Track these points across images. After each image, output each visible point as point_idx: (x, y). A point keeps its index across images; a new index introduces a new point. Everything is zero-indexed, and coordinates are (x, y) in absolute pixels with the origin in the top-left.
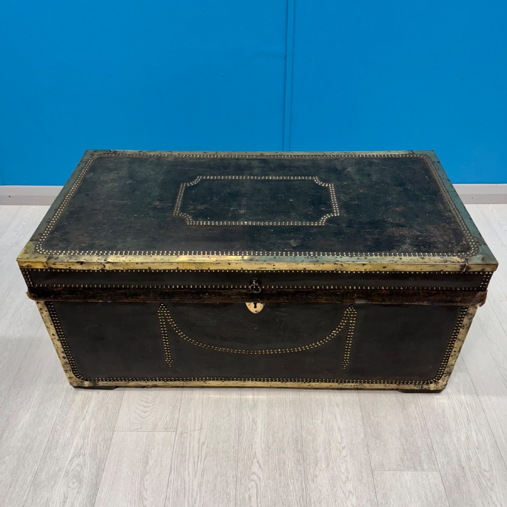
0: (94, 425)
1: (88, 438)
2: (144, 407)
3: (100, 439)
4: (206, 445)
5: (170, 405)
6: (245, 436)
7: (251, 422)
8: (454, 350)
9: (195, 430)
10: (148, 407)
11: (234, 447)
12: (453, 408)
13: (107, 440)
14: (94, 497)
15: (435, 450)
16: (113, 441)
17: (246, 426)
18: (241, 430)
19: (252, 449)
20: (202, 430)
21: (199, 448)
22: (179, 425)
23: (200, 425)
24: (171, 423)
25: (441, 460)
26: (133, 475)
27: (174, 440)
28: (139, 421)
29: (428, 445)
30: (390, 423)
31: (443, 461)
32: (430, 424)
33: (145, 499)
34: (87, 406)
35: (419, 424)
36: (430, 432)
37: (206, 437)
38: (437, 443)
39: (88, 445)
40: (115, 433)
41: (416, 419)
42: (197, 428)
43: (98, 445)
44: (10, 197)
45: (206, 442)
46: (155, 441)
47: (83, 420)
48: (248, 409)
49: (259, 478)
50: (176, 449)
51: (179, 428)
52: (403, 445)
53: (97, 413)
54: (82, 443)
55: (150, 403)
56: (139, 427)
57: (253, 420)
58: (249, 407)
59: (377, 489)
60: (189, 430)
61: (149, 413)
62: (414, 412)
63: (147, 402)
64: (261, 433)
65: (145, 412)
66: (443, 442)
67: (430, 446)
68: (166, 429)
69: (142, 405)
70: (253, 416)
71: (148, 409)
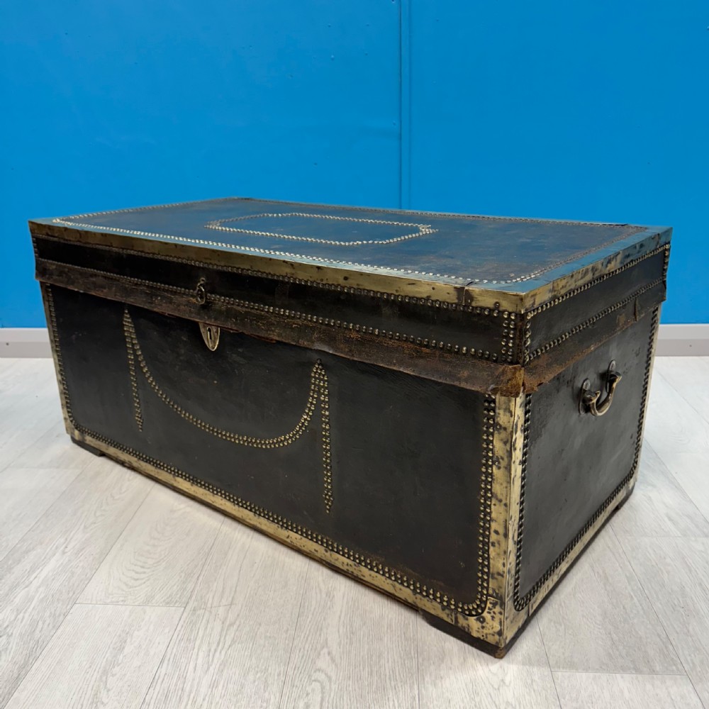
0: (43, 596)
1: (25, 613)
2: (137, 573)
3: (47, 614)
4: (235, 627)
5: (182, 572)
6: (310, 616)
7: (324, 596)
9: (219, 606)
10: (145, 573)
11: (287, 630)
12: (700, 584)
13: (60, 615)
14: (7, 696)
15: (674, 643)
16: (69, 617)
17: (314, 603)
18: (304, 607)
19: (320, 635)
20: (233, 606)
21: (222, 630)
22: (194, 598)
23: (230, 599)
24: (178, 596)
25: (689, 658)
26: (90, 667)
27: (178, 619)
28: (123, 591)
29: (659, 636)
30: (583, 603)
31: (692, 660)
32: (660, 606)
33: (103, 703)
34: (40, 570)
35: (638, 604)
36: (660, 616)
37: (238, 615)
38: (678, 633)
39: (21, 622)
40: (76, 606)
41: (632, 597)
42: (224, 602)
43: (40, 623)
44: (7, 344)
45: (237, 623)
46: (143, 619)
47: (26, 587)
49: (330, 678)
50: (180, 631)
51: (191, 603)
52: (610, 634)
53: (53, 579)
54: (13, 618)
55: (149, 568)
56: (121, 599)
57: (328, 594)
59: (562, 700)
60: (209, 605)
61: (144, 581)
62: (626, 588)
63: (143, 567)
64: (341, 612)
65: (137, 580)
66: (688, 631)
67: (664, 636)
68: (168, 603)
69: (133, 570)
70: (328, 588)
71: (143, 576)
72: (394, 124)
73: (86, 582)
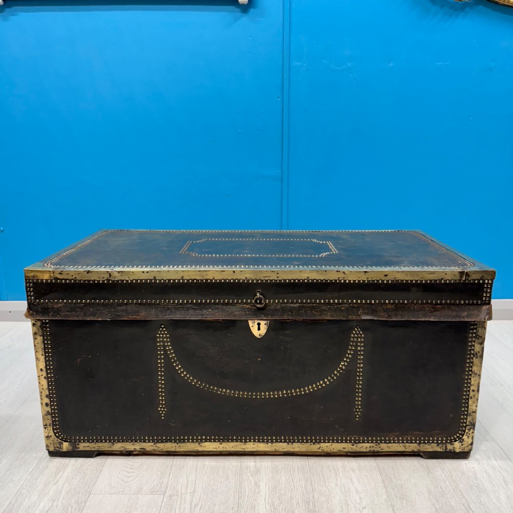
0: (67, 489)
1: (58, 501)
2: (129, 472)
3: (73, 501)
4: (199, 506)
5: (158, 471)
6: (246, 499)
7: (253, 485)
8: (472, 388)
9: (187, 493)
10: (133, 472)
11: (233, 508)
12: (486, 472)
13: (81, 502)
15: (473, 509)
16: (88, 503)
17: (247, 490)
18: (241, 493)
19: (254, 510)
20: (195, 493)
21: (191, 509)
22: (169, 488)
23: (193, 488)
24: (159, 487)
27: (161, 503)
28: (121, 485)
29: (464, 505)
30: (416, 485)
32: (462, 486)
34: (62, 472)
35: (449, 484)
36: (463, 492)
37: (200, 499)
38: (474, 503)
39: (57, 507)
40: (91, 496)
41: (445, 481)
42: (189, 491)
43: (70, 508)
44: (10, 312)
45: (200, 504)
46: (138, 503)
47: (55, 484)
48: (249, 474)
50: (163, 510)
51: (168, 491)
52: (434, 504)
53: (73, 478)
54: (50, 504)
55: (136, 469)
56: (122, 490)
57: (256, 484)
58: (250, 472)
60: (180, 493)
61: (134, 478)
62: (441, 475)
63: (131, 468)
64: (266, 495)
65: (129, 477)
66: (481, 501)
67: (466, 505)
68: (152, 492)
69: (126, 471)
70: (255, 480)
71: (133, 474)
72: (278, 173)
73: (96, 479)
